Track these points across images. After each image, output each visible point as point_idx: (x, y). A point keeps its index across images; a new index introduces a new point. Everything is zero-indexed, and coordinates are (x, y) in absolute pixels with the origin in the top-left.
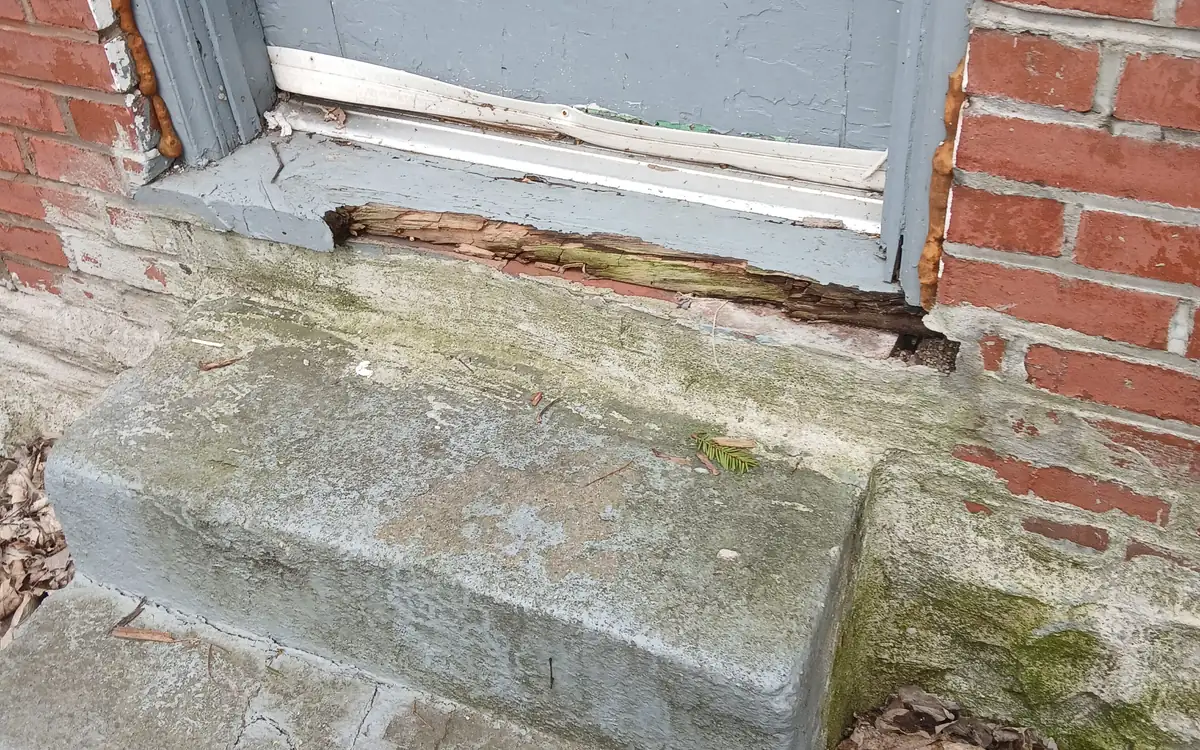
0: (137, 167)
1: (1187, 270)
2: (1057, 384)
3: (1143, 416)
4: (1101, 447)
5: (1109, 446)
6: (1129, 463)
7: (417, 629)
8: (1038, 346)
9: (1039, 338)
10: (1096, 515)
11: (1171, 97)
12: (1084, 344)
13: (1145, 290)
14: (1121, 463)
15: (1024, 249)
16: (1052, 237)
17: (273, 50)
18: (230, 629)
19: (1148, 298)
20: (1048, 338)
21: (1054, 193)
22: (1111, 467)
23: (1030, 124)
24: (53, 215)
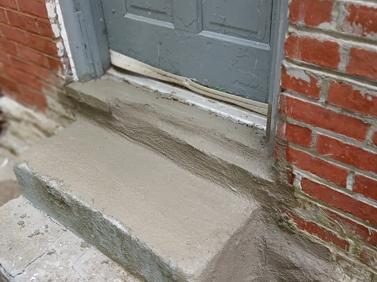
0: (63, 79)
1: (352, 160)
2: (311, 193)
3: (339, 210)
4: (326, 219)
5: (329, 219)
6: (336, 226)
7: (98, 232)
8: (305, 178)
9: (305, 176)
10: (326, 243)
11: (345, 98)
12: (320, 181)
13: (339, 165)
14: (333, 225)
15: (300, 144)
16: (308, 142)
17: (111, 51)
18: (55, 221)
19: (340, 168)
20: (308, 176)
21: (309, 126)
22: (330, 226)
23: (301, 101)
24: (44, 91)
